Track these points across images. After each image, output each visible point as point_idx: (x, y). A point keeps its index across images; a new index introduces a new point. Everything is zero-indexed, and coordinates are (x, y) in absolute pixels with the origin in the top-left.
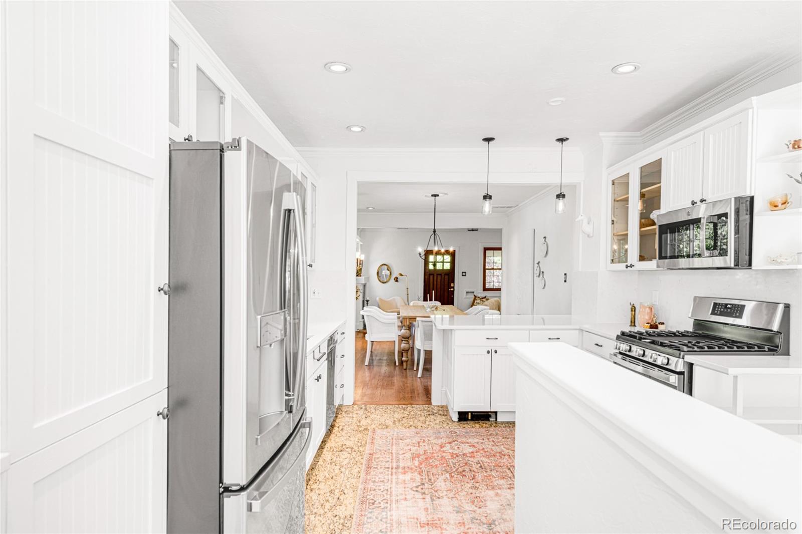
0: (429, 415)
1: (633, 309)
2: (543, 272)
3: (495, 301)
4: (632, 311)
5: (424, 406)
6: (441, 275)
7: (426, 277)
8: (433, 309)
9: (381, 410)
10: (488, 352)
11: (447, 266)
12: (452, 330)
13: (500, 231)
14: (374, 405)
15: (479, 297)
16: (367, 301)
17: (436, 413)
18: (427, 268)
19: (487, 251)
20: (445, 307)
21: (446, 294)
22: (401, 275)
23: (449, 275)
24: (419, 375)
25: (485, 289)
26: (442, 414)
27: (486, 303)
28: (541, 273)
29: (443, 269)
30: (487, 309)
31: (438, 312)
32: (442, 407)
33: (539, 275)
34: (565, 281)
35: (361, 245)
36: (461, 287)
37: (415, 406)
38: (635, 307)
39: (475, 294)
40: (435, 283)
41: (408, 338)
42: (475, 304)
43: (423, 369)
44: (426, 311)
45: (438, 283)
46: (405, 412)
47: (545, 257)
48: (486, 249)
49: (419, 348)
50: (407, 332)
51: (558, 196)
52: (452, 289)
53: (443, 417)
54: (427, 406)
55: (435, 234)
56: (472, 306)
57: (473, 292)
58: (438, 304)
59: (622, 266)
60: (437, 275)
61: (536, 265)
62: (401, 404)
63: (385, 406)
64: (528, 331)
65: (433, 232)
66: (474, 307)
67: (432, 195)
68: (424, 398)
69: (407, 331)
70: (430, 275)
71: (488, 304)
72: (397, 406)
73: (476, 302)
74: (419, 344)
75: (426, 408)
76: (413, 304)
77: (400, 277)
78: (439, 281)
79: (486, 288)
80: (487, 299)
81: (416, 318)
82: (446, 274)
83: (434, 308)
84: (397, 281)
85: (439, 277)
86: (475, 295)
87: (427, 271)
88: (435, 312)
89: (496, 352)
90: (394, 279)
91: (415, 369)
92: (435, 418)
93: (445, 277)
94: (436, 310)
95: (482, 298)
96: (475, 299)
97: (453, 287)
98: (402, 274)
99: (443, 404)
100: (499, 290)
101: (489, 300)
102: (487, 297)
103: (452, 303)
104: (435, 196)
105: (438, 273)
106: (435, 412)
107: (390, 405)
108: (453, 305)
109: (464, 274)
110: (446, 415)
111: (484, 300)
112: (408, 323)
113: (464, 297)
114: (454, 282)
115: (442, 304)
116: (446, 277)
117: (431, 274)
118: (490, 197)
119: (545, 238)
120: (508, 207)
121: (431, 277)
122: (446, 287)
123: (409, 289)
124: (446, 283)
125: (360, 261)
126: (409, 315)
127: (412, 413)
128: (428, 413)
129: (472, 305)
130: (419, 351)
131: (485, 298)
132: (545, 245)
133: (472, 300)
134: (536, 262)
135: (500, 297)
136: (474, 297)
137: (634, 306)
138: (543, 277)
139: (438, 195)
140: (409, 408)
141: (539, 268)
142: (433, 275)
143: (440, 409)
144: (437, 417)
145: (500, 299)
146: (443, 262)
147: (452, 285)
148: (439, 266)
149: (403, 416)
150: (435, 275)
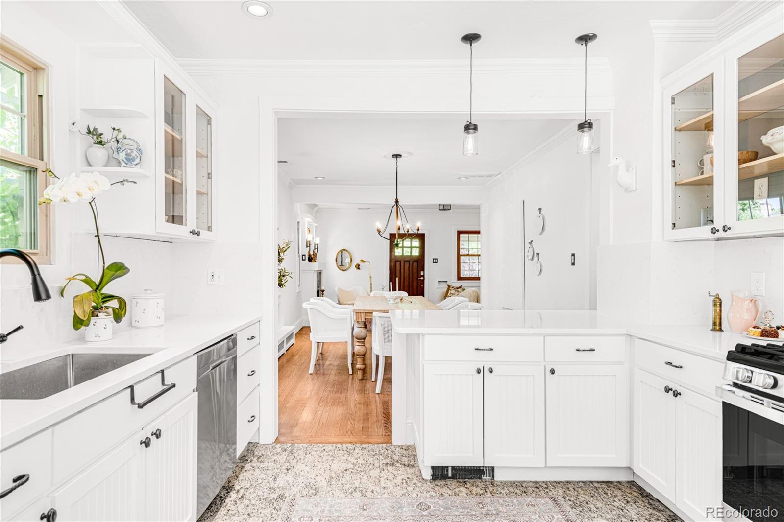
0: (387, 464)
1: (718, 302)
2: (538, 254)
3: (473, 291)
4: (715, 305)
5: (380, 445)
6: (408, 261)
7: (392, 264)
8: (397, 301)
9: (313, 453)
10: (479, 371)
11: (416, 253)
12: (419, 335)
13: (477, 208)
14: (306, 443)
15: (453, 287)
16: (323, 291)
17: (397, 462)
18: (393, 253)
19: (461, 235)
20: (413, 298)
21: (415, 283)
22: (363, 261)
23: (419, 262)
24: (378, 390)
25: (459, 278)
26: (406, 463)
27: (462, 293)
28: (535, 254)
29: (411, 255)
30: (466, 301)
31: (403, 304)
32: (408, 448)
33: (533, 257)
34: (573, 264)
35: (316, 226)
36: (432, 275)
37: (367, 445)
38: (721, 300)
39: (448, 283)
40: (402, 271)
41: (364, 339)
42: (449, 295)
43: (384, 379)
44: (388, 303)
45: (406, 271)
46: (349, 459)
47: (541, 234)
48: (460, 233)
49: (378, 354)
50: (361, 331)
51: (581, 127)
52: (422, 278)
53: (408, 468)
54: (384, 445)
55: (397, 205)
56: (445, 298)
57: (446, 281)
58: (404, 294)
59: (704, 231)
60: (405, 261)
61: (527, 245)
62: (346, 443)
63: (321, 445)
64: (542, 338)
65: (394, 203)
66: (448, 299)
67: (393, 156)
68: (382, 431)
69: (362, 329)
70: (396, 261)
71: (465, 295)
72: (339, 445)
73: (449, 292)
74: (377, 347)
75: (382, 451)
76: (374, 295)
77: (361, 264)
78: (406, 268)
79: (461, 276)
80: (463, 290)
81: (372, 313)
82: (414, 261)
83: (399, 300)
84: (359, 268)
85: (407, 265)
86: (448, 285)
87: (393, 257)
88: (400, 304)
89: (491, 371)
90: (356, 267)
91: (373, 380)
92: (396, 473)
93: (413, 264)
94: (402, 302)
95: (457, 288)
96: (448, 290)
97: (423, 276)
98: (365, 260)
99: (408, 444)
100: (478, 279)
101: (465, 291)
102: (462, 288)
103: (422, 294)
104: (397, 156)
105: (406, 259)
106: (396, 458)
107: (330, 443)
108: (424, 296)
109: (435, 261)
110: (413, 466)
111: (459, 290)
112: (363, 320)
113: (436, 287)
114: (424, 270)
115: (409, 295)
116: (415, 264)
117: (398, 261)
118: (475, 128)
119: (540, 209)
120: (488, 176)
121: (398, 264)
122: (415, 276)
123: (372, 278)
124: (415, 270)
125: (315, 245)
126: (366, 309)
127: (360, 461)
128: (384, 462)
129: (446, 296)
130: (378, 357)
131: (460, 287)
132: (541, 218)
133: (446, 290)
134: (528, 241)
135: (480, 287)
136: (447, 287)
137: (718, 298)
138: (538, 260)
139: (401, 156)
140: (357, 450)
141: (531, 249)
142: (400, 261)
143: (404, 452)
144: (398, 469)
145: (480, 290)
146: (411, 247)
147: (422, 273)
148: (407, 252)
149: (345, 466)
150: (402, 261)
